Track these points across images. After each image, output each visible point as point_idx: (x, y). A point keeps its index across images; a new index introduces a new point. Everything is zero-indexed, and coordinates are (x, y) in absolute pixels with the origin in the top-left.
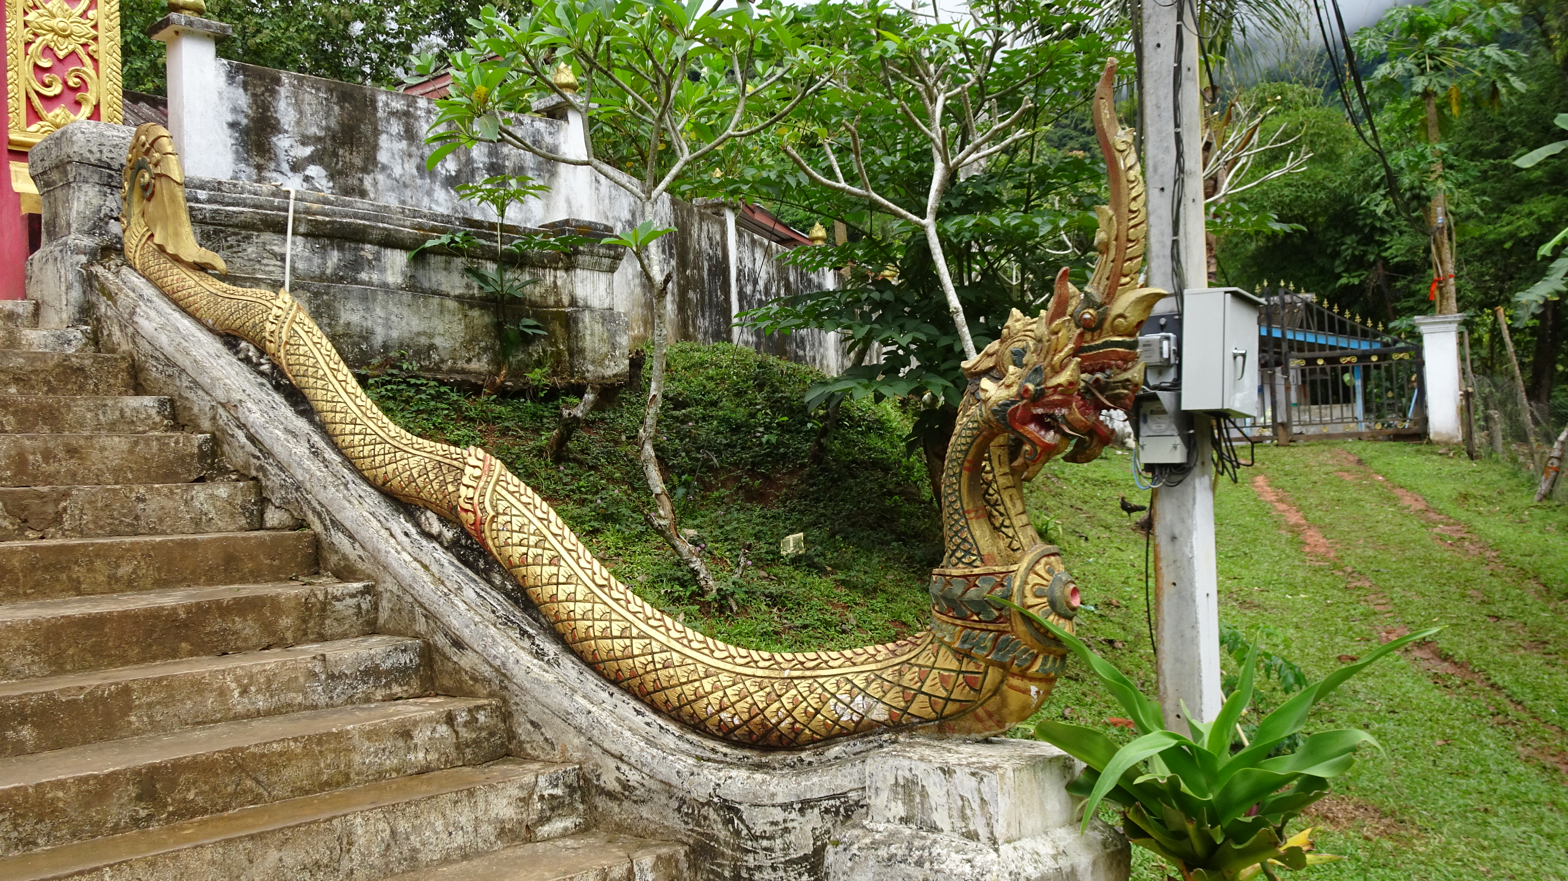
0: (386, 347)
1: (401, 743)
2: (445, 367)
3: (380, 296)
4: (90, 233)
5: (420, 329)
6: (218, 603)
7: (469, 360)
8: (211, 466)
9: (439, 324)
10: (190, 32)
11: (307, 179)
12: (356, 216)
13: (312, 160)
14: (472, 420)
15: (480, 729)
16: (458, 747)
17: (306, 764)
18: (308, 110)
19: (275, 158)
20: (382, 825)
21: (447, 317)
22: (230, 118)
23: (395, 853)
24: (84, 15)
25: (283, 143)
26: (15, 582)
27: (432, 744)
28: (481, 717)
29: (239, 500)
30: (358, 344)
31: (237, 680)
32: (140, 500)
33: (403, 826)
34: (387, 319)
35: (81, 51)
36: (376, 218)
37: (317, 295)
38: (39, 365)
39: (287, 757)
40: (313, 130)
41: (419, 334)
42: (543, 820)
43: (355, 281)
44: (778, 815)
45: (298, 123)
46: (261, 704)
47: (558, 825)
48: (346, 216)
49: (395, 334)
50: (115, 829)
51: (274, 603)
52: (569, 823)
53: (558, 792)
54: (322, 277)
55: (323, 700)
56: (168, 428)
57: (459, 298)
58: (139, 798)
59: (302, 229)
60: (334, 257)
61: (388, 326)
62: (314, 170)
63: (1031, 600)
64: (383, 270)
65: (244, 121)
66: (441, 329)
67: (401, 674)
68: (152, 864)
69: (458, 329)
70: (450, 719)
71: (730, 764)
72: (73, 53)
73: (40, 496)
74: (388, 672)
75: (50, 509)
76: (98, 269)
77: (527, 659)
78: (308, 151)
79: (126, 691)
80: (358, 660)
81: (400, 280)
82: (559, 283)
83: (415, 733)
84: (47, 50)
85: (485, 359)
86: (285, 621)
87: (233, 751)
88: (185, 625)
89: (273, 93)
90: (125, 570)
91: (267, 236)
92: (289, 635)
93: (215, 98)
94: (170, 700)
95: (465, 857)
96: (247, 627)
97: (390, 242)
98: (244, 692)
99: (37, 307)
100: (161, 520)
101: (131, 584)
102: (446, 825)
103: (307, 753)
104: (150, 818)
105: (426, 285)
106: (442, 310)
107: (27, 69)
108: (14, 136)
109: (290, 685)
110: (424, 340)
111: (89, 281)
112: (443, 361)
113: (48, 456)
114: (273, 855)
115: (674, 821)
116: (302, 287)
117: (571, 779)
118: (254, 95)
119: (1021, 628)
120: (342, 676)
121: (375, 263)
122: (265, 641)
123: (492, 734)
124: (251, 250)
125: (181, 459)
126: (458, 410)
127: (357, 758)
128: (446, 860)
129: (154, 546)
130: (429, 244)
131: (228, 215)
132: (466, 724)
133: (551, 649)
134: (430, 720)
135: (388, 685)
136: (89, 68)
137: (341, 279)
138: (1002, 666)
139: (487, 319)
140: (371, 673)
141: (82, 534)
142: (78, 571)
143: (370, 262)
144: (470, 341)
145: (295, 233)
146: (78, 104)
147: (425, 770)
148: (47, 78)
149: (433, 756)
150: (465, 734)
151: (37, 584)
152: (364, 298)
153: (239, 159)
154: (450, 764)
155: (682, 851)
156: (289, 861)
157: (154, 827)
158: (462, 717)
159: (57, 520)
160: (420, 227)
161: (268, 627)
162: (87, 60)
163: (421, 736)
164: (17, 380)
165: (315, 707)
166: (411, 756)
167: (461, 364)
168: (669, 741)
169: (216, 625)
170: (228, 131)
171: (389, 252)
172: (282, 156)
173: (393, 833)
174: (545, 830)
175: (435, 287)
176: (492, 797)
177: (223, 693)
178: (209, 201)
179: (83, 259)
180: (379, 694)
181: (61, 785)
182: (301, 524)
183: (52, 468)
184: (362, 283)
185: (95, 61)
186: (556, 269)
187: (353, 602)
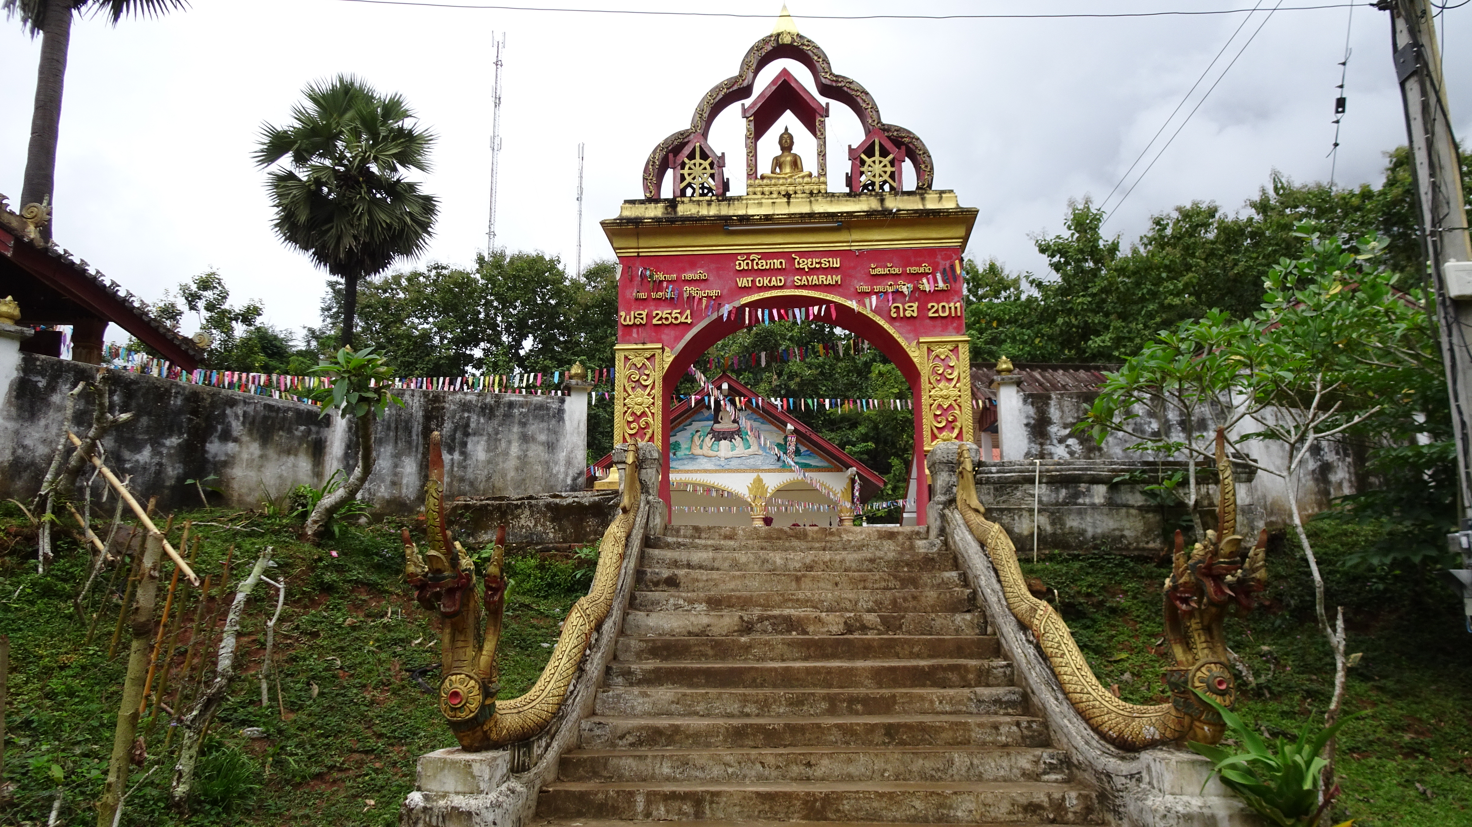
0: (1094, 538)
1: (994, 731)
2: (1131, 547)
3: (1089, 511)
4: (945, 494)
5: (1115, 526)
6: (941, 666)
7: (1147, 543)
8: (973, 605)
9: (1126, 524)
10: (1004, 383)
11: (1067, 446)
12: (1075, 469)
13: (1070, 436)
14: (1142, 577)
15: (1034, 731)
16: (1022, 737)
17: (951, 733)
18: (1066, 409)
19: (1050, 438)
20: (966, 759)
21: (1132, 519)
22: (1025, 422)
23: (972, 772)
24: (955, 387)
25: (1053, 429)
26: (875, 652)
27: (1009, 734)
28: (1034, 726)
29: (976, 621)
30: (1077, 538)
31: (938, 697)
32: (933, 620)
33: (976, 761)
34: (1094, 523)
35: (954, 404)
36: (1086, 469)
37: (1052, 513)
38: (916, 558)
39: (942, 729)
40: (1070, 420)
41: (1114, 530)
42: (1045, 773)
43: (1076, 504)
44: (1124, 780)
45: (1061, 417)
46: (948, 708)
47: (1053, 777)
48: (1069, 470)
49: (1099, 531)
50: (877, 744)
51: (965, 667)
52: (1059, 777)
53: (1054, 761)
54: (1057, 504)
55: (975, 711)
56: (963, 586)
57: (1140, 508)
58: (885, 735)
59: (1044, 480)
60: (1063, 492)
61: (1094, 526)
62: (1070, 441)
63: (1197, 684)
64: (1092, 496)
65: (1033, 422)
66: (1128, 526)
67: (1011, 704)
68: (876, 755)
69: (1139, 525)
70: (1018, 724)
71: (1114, 756)
72: (951, 405)
73: (894, 617)
74: (1006, 702)
75: (898, 623)
76: (947, 511)
77: (1052, 700)
78: (1067, 431)
79: (894, 696)
80: (991, 695)
81: (1102, 501)
82: (1211, 492)
83: (1001, 728)
84: (940, 406)
85: (1158, 541)
86: (971, 676)
87: (921, 723)
88: (928, 673)
89: (1047, 404)
90: (916, 649)
91: (1026, 486)
92: (973, 682)
93: (1017, 413)
94: (910, 702)
95: (1005, 781)
96: (954, 677)
97: (1095, 480)
98: (941, 702)
99: (928, 528)
100: (941, 629)
101: (918, 656)
102: (996, 765)
103: (951, 728)
104: (889, 743)
105: (1119, 502)
106: (1128, 515)
107: (932, 416)
108: (926, 448)
109: (960, 702)
110: (1117, 533)
111: (943, 517)
112: (1130, 544)
113: (905, 599)
114: (921, 762)
115: (1094, 781)
116: (1045, 510)
117: (1061, 757)
118: (1037, 408)
119: (1193, 697)
120: (984, 701)
121: (1088, 493)
122: (962, 684)
123: (1040, 734)
124: (1019, 494)
125: (960, 601)
126: (1134, 572)
127: (973, 735)
128: (996, 780)
129: (927, 640)
130: (1116, 480)
131: (1006, 478)
132: (1026, 728)
133: (1061, 696)
134: (1008, 723)
135: (1006, 708)
136: (957, 412)
137: (1067, 504)
138: (1191, 715)
139: (1158, 518)
140: (998, 702)
141: (910, 634)
142: (898, 649)
143: (1083, 493)
144: (1148, 531)
145: (1040, 483)
146: (953, 428)
147: (1005, 745)
148: (939, 419)
149: (1010, 740)
150: (1026, 732)
151: (883, 654)
152: (1080, 513)
153: (1031, 441)
154: (1018, 745)
155: (1094, 795)
156: (927, 765)
157: (891, 747)
158: (1024, 724)
159: (900, 627)
160: (1113, 470)
161: (963, 678)
162: (957, 407)
163: (1004, 730)
164: (907, 565)
165: (971, 713)
166: (999, 738)
167: (1142, 545)
168: (1094, 743)
169: (941, 675)
170: (1024, 428)
171: (1095, 486)
172: (1053, 436)
173: (972, 764)
174: (1046, 777)
175: (1124, 502)
176: (1019, 758)
177: (932, 702)
178: (998, 472)
179: (941, 506)
180: (1002, 712)
181: (858, 724)
182: (995, 634)
183: (907, 605)
184: (1080, 504)
185: (960, 407)
186: (1208, 484)
187: (1002, 670)
